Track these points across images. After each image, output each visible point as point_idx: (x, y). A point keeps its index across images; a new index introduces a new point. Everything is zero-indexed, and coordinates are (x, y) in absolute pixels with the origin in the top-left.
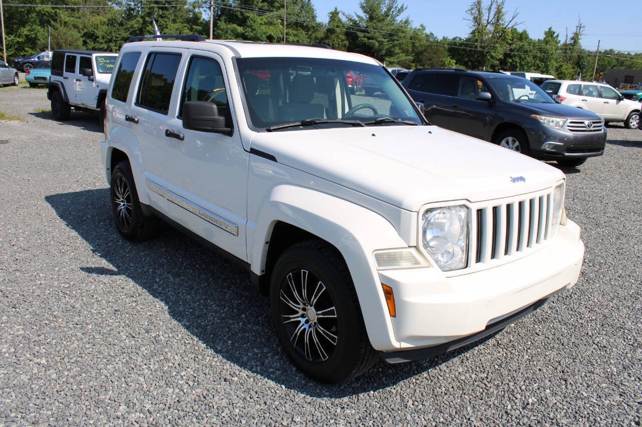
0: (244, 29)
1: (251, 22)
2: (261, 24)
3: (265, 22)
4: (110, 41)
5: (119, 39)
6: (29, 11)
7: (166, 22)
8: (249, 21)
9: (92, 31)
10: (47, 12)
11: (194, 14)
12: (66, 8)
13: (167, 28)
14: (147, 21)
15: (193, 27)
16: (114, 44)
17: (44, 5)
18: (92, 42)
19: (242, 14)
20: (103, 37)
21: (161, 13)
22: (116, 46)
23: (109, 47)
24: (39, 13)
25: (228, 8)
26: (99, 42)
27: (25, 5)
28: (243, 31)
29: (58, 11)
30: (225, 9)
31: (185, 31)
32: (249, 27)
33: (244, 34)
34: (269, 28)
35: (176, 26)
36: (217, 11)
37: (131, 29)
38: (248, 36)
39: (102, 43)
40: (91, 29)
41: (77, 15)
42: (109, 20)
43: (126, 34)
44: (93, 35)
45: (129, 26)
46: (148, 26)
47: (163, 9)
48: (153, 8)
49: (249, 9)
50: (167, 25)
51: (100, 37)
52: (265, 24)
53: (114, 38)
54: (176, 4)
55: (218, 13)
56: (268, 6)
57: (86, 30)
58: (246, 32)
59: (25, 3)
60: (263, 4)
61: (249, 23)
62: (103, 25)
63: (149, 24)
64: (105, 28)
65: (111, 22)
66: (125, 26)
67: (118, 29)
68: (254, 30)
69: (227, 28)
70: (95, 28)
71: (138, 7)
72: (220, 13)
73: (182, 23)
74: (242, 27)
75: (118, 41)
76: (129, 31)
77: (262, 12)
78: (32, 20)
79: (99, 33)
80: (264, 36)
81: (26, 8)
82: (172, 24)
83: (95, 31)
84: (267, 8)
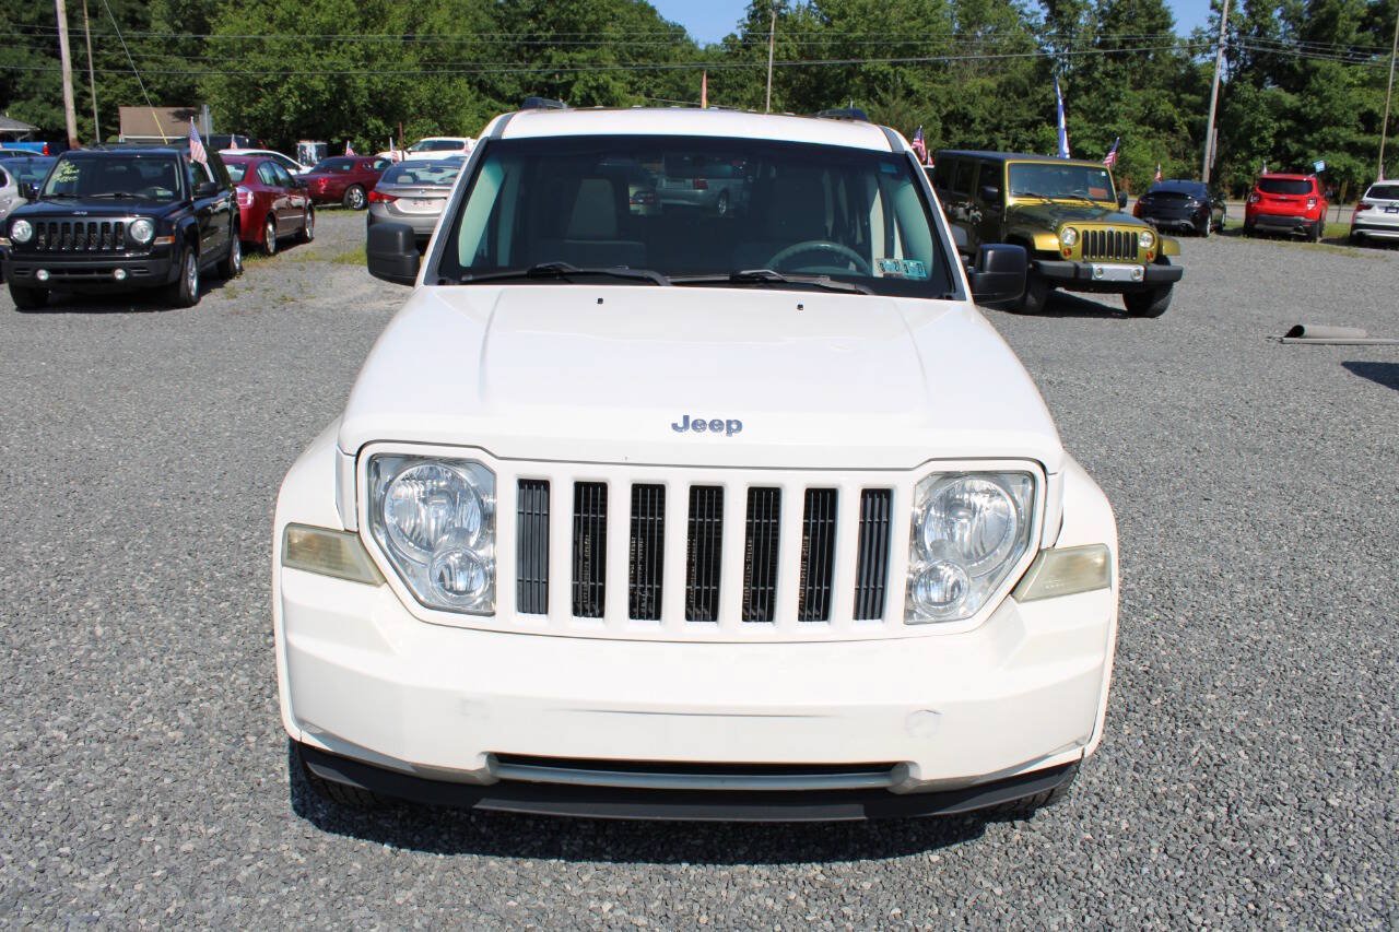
0: (1302, 100)
1: (1321, 81)
2: (1350, 85)
3: (1361, 79)
4: (997, 128)
5: (1014, 124)
6: (851, 72)
7: (1117, 86)
8: (1316, 80)
9: (964, 109)
10: (881, 73)
11: (1191, 68)
12: (918, 63)
13: (1117, 99)
14: (1078, 86)
15: (1183, 96)
16: (1004, 135)
17: (878, 60)
18: (962, 132)
19: (1303, 61)
20: (984, 121)
21: (1110, 67)
22: (1007, 139)
23: (992, 141)
24: (866, 75)
25: (1270, 50)
26: (975, 132)
27: (845, 61)
28: (1299, 104)
29: (901, 69)
30: (1262, 54)
31: (1162, 107)
32: (1314, 94)
33: (1298, 109)
34: (1369, 96)
35: (1140, 95)
36: (1244, 60)
37: (1042, 104)
38: (1309, 114)
39: (980, 133)
40: (961, 104)
41: (943, 77)
42: (999, 86)
43: (1030, 113)
44: (965, 116)
45: (1040, 97)
46: (1079, 97)
47: (1116, 57)
48: (1092, 56)
49: (1321, 52)
50: (1120, 92)
51: (978, 120)
52: (1364, 84)
53: (1005, 123)
54: (1148, 46)
55: (1245, 63)
56: (1374, 40)
57: (951, 107)
58: (1305, 106)
59: (846, 58)
60: (1361, 35)
61: (1314, 85)
62: (987, 95)
63: (1082, 93)
64: (989, 101)
65: (1002, 90)
66: (1030, 99)
67: (1015, 103)
68: (1329, 99)
69: (1256, 97)
70: (969, 103)
71: (1062, 57)
72: (1249, 63)
73: (1159, 88)
74: (1298, 94)
75: (1011, 128)
76: (1038, 106)
77: (1361, 56)
78: (853, 89)
79: (977, 112)
80: (1354, 116)
81: (844, 68)
82: (1129, 92)
83: (969, 107)
84: (1371, 44)
